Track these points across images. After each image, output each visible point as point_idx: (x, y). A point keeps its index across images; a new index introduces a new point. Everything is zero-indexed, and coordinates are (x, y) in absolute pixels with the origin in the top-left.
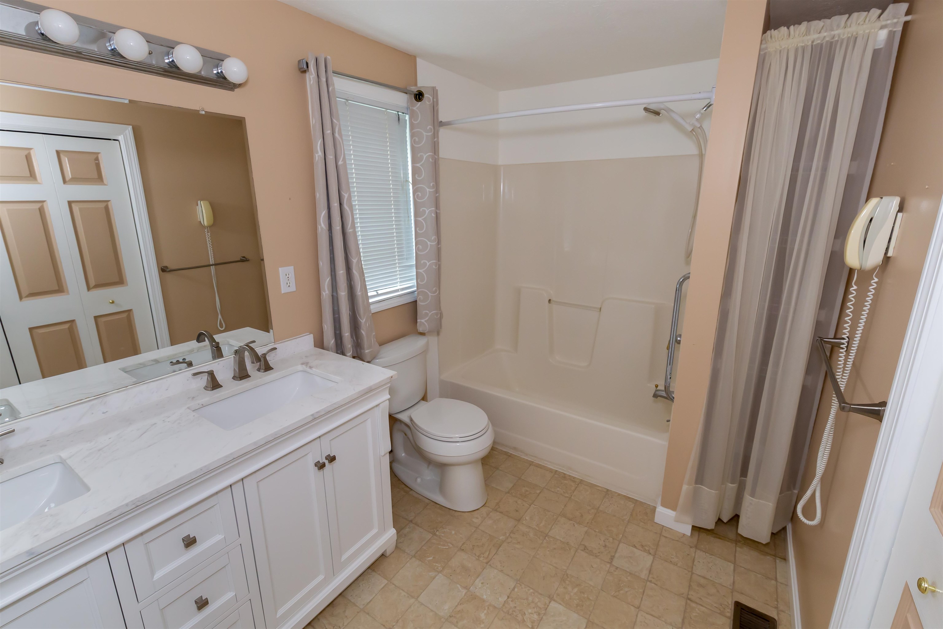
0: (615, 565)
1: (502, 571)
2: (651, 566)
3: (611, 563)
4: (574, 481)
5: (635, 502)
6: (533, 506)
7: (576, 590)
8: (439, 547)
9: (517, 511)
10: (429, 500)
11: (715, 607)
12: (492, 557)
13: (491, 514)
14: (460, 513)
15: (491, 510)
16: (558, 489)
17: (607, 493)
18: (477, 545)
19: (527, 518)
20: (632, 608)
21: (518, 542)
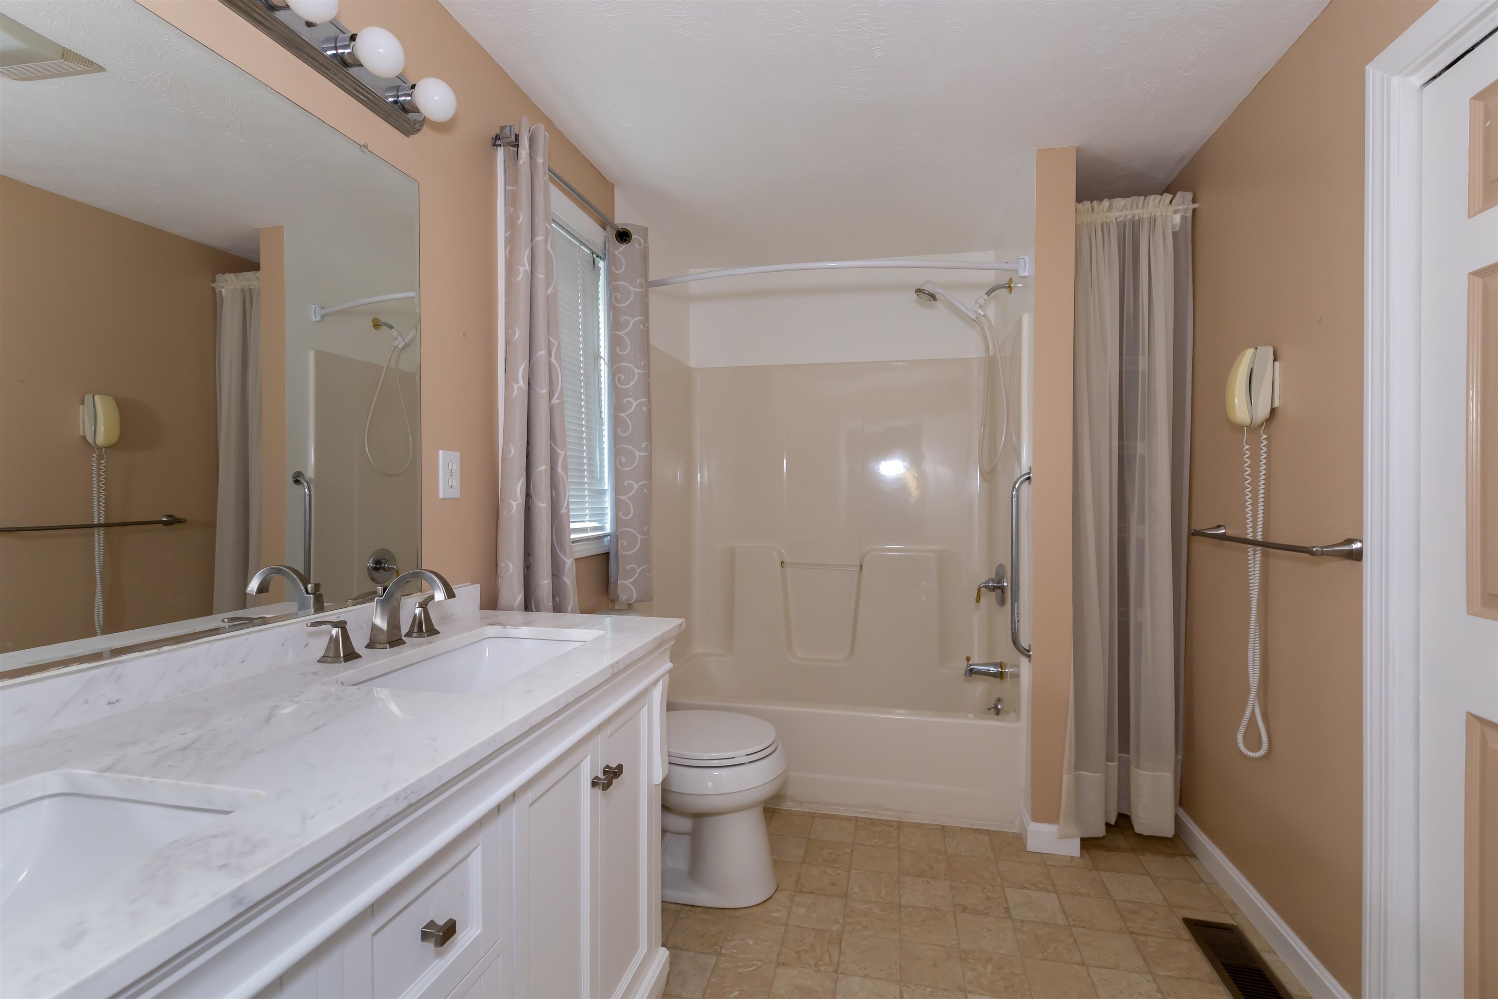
0: (1018, 918)
1: (866, 976)
2: (1062, 905)
3: (1010, 917)
4: (891, 826)
5: (988, 832)
6: (854, 871)
7: (989, 968)
8: (740, 971)
9: (834, 884)
10: (677, 904)
11: (1166, 932)
12: (839, 960)
13: (796, 898)
14: (744, 911)
15: (793, 893)
16: (875, 840)
17: (943, 829)
18: (803, 950)
19: (855, 890)
20: (1076, 967)
21: (864, 928)
